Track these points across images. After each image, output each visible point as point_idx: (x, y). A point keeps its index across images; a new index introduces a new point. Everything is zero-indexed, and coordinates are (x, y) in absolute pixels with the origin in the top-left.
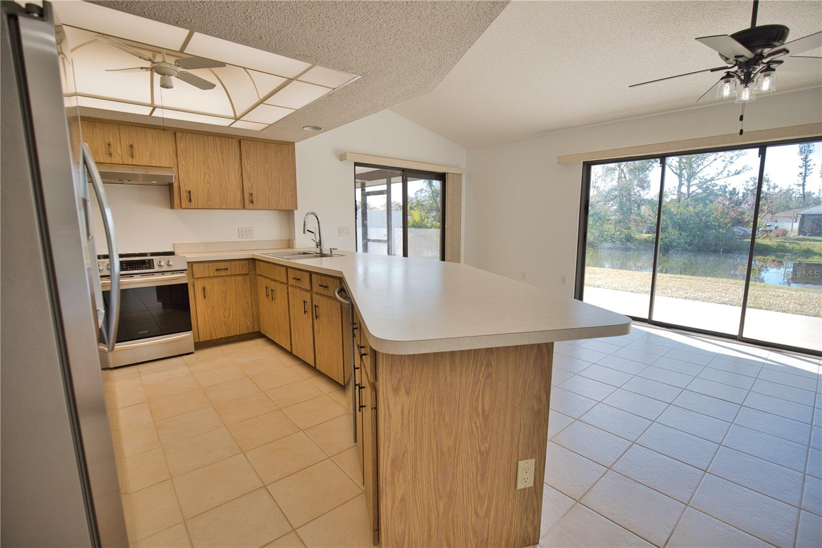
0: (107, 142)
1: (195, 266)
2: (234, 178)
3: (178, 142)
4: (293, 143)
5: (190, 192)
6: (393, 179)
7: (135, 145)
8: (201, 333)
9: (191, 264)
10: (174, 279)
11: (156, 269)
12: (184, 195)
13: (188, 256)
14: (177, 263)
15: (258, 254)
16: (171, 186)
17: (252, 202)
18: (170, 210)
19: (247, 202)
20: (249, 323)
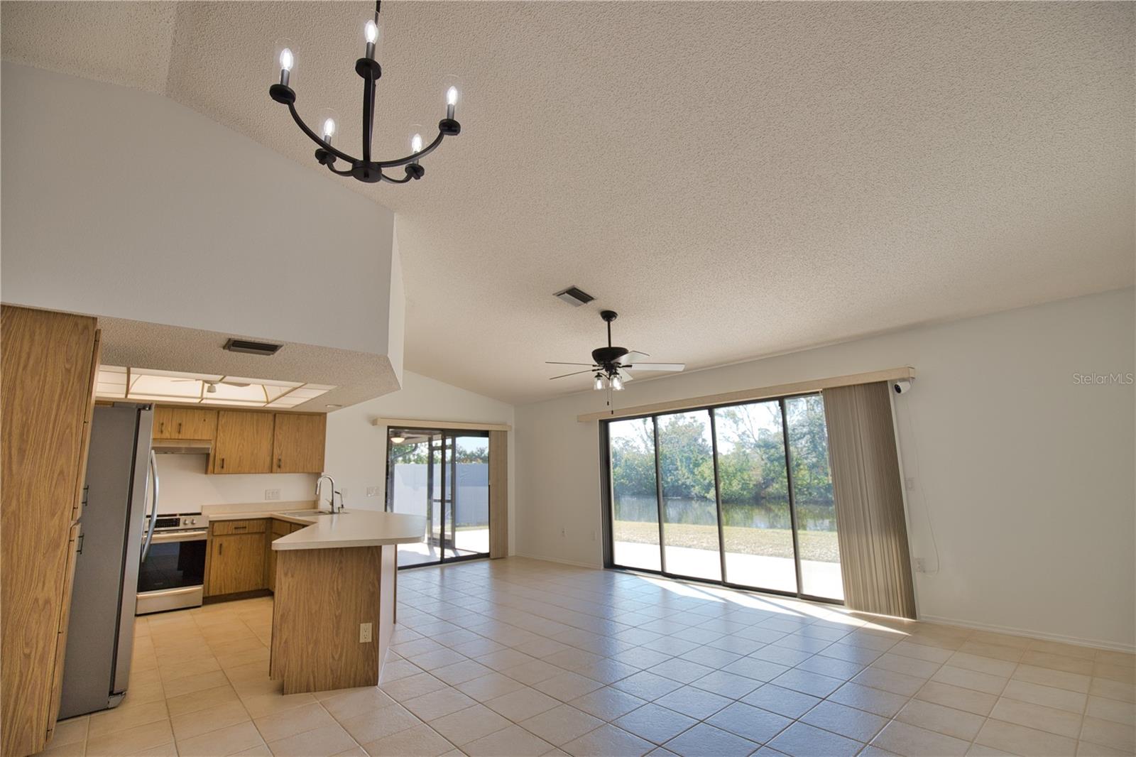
0: (161, 422)
1: (216, 524)
2: (266, 445)
3: (220, 418)
4: (326, 414)
5: (223, 460)
6: (434, 437)
7: (184, 424)
8: (211, 588)
9: (212, 523)
10: (195, 536)
11: (182, 526)
12: (218, 462)
13: (211, 516)
14: (200, 522)
15: (276, 514)
16: (208, 455)
17: (279, 467)
18: (204, 476)
19: (275, 467)
20: (259, 580)
